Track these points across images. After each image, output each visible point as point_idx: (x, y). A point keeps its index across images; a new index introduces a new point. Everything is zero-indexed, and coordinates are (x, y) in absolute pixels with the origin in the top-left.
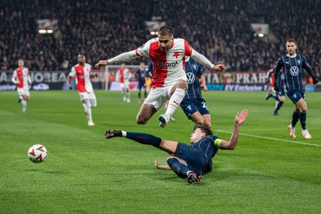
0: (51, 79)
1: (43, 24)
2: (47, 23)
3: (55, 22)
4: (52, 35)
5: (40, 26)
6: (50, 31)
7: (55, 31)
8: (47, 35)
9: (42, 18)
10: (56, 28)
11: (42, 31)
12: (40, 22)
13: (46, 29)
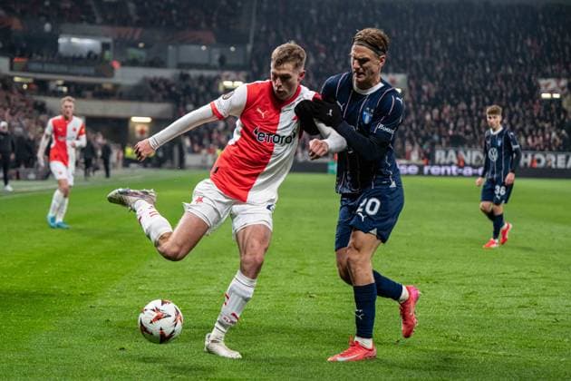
0: (556, 163)
1: (547, 85)
2: (553, 83)
3: (564, 82)
4: (559, 101)
5: (543, 88)
6: (556, 96)
7: (564, 96)
8: (552, 100)
9: (546, 76)
10: (566, 90)
11: (546, 96)
12: (543, 82)
13: (552, 92)
